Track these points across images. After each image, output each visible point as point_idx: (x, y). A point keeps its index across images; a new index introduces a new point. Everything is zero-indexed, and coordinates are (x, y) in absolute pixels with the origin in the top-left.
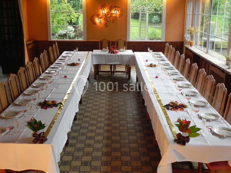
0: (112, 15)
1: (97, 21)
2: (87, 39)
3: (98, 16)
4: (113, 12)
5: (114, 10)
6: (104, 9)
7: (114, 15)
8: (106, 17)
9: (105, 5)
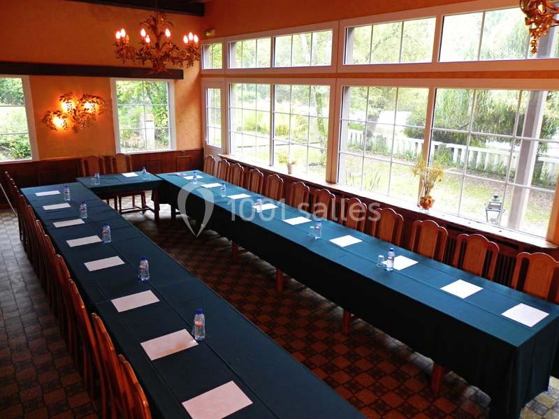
0: (86, 111)
1: (58, 122)
2: (40, 157)
3: (58, 113)
4: (88, 105)
5: (90, 102)
6: (70, 101)
7: (90, 111)
8: (76, 115)
9: (71, 93)
